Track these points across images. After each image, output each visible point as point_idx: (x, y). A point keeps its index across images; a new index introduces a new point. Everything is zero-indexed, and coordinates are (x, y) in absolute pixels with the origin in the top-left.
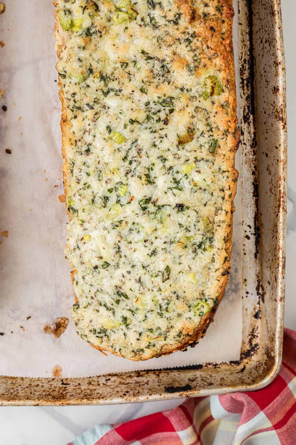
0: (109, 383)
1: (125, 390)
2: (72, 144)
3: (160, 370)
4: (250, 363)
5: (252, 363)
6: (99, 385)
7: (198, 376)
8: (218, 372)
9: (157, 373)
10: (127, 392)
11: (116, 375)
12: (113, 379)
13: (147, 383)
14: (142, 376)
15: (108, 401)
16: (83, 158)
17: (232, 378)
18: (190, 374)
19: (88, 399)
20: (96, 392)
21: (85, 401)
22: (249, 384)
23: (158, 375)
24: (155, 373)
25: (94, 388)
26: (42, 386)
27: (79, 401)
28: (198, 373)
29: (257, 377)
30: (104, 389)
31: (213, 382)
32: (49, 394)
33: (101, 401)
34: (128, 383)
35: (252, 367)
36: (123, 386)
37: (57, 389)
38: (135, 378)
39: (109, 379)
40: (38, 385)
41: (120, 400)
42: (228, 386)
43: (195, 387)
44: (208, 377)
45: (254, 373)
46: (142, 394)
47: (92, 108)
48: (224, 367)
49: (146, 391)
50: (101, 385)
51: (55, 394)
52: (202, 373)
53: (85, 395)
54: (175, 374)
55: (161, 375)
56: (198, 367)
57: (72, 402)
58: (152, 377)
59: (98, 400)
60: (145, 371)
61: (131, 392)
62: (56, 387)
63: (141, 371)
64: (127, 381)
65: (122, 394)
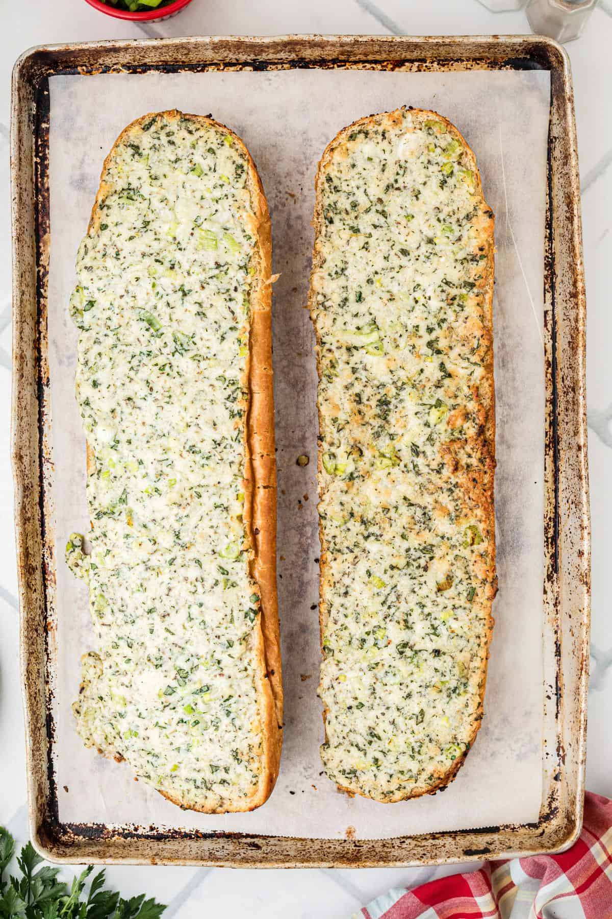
0: (404, 846)
1: (422, 852)
2: (331, 586)
3: (455, 832)
4: (549, 826)
5: (552, 827)
6: (393, 847)
7: (496, 839)
8: (516, 836)
9: (453, 835)
10: (424, 854)
11: (410, 837)
12: (408, 841)
13: (444, 846)
14: (438, 838)
15: (405, 864)
16: (342, 600)
17: (530, 842)
18: (488, 838)
19: (385, 861)
20: (391, 854)
21: (381, 863)
22: (549, 848)
23: (454, 838)
24: (451, 836)
25: (390, 850)
26: (335, 848)
27: (375, 864)
28: (496, 837)
29: (557, 841)
30: (399, 851)
31: (512, 845)
32: (343, 857)
33: (398, 864)
34: (424, 846)
35: (551, 831)
36: (419, 849)
37: (350, 851)
38: (431, 841)
39: (404, 842)
40: (330, 847)
41: (418, 863)
42: (528, 849)
43: (494, 850)
44: (507, 840)
45: (554, 838)
46: (440, 857)
47: (352, 552)
48: (522, 831)
49: (443, 854)
50: (396, 847)
51: (349, 856)
52: (500, 837)
53: (381, 858)
54: (471, 838)
55: (457, 838)
56: (494, 830)
57: (368, 864)
58: (448, 840)
59: (395, 862)
60: (440, 833)
61: (428, 855)
62: (349, 849)
63: (437, 833)
64: (423, 844)
65: (419, 856)
